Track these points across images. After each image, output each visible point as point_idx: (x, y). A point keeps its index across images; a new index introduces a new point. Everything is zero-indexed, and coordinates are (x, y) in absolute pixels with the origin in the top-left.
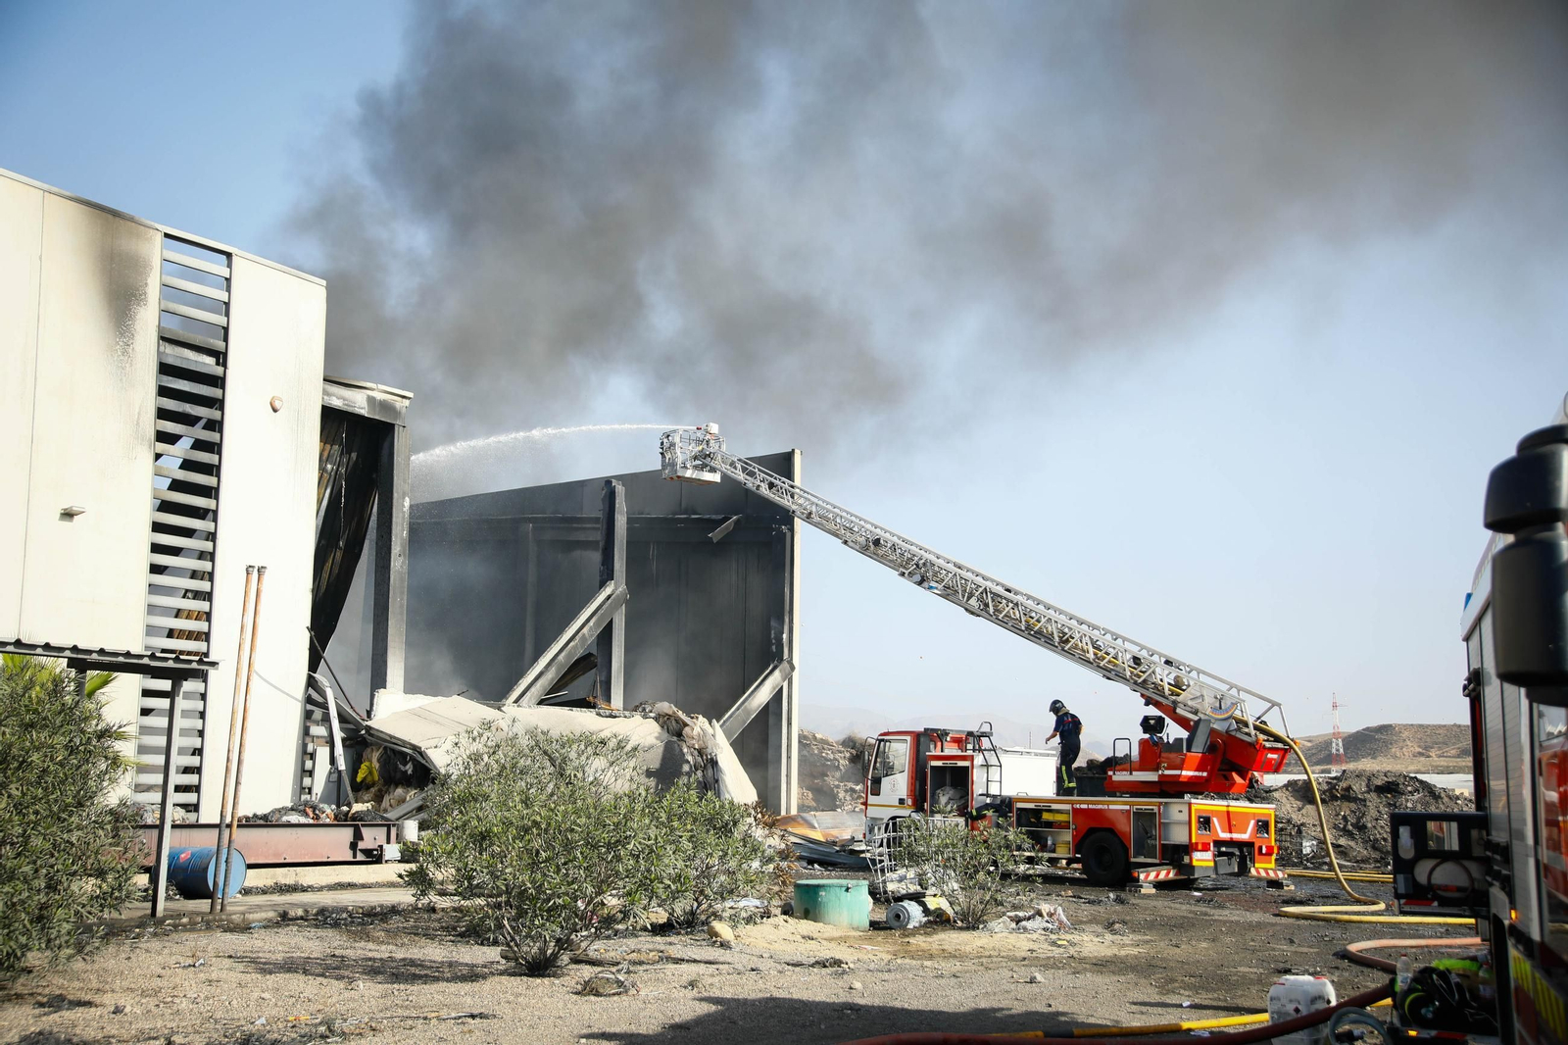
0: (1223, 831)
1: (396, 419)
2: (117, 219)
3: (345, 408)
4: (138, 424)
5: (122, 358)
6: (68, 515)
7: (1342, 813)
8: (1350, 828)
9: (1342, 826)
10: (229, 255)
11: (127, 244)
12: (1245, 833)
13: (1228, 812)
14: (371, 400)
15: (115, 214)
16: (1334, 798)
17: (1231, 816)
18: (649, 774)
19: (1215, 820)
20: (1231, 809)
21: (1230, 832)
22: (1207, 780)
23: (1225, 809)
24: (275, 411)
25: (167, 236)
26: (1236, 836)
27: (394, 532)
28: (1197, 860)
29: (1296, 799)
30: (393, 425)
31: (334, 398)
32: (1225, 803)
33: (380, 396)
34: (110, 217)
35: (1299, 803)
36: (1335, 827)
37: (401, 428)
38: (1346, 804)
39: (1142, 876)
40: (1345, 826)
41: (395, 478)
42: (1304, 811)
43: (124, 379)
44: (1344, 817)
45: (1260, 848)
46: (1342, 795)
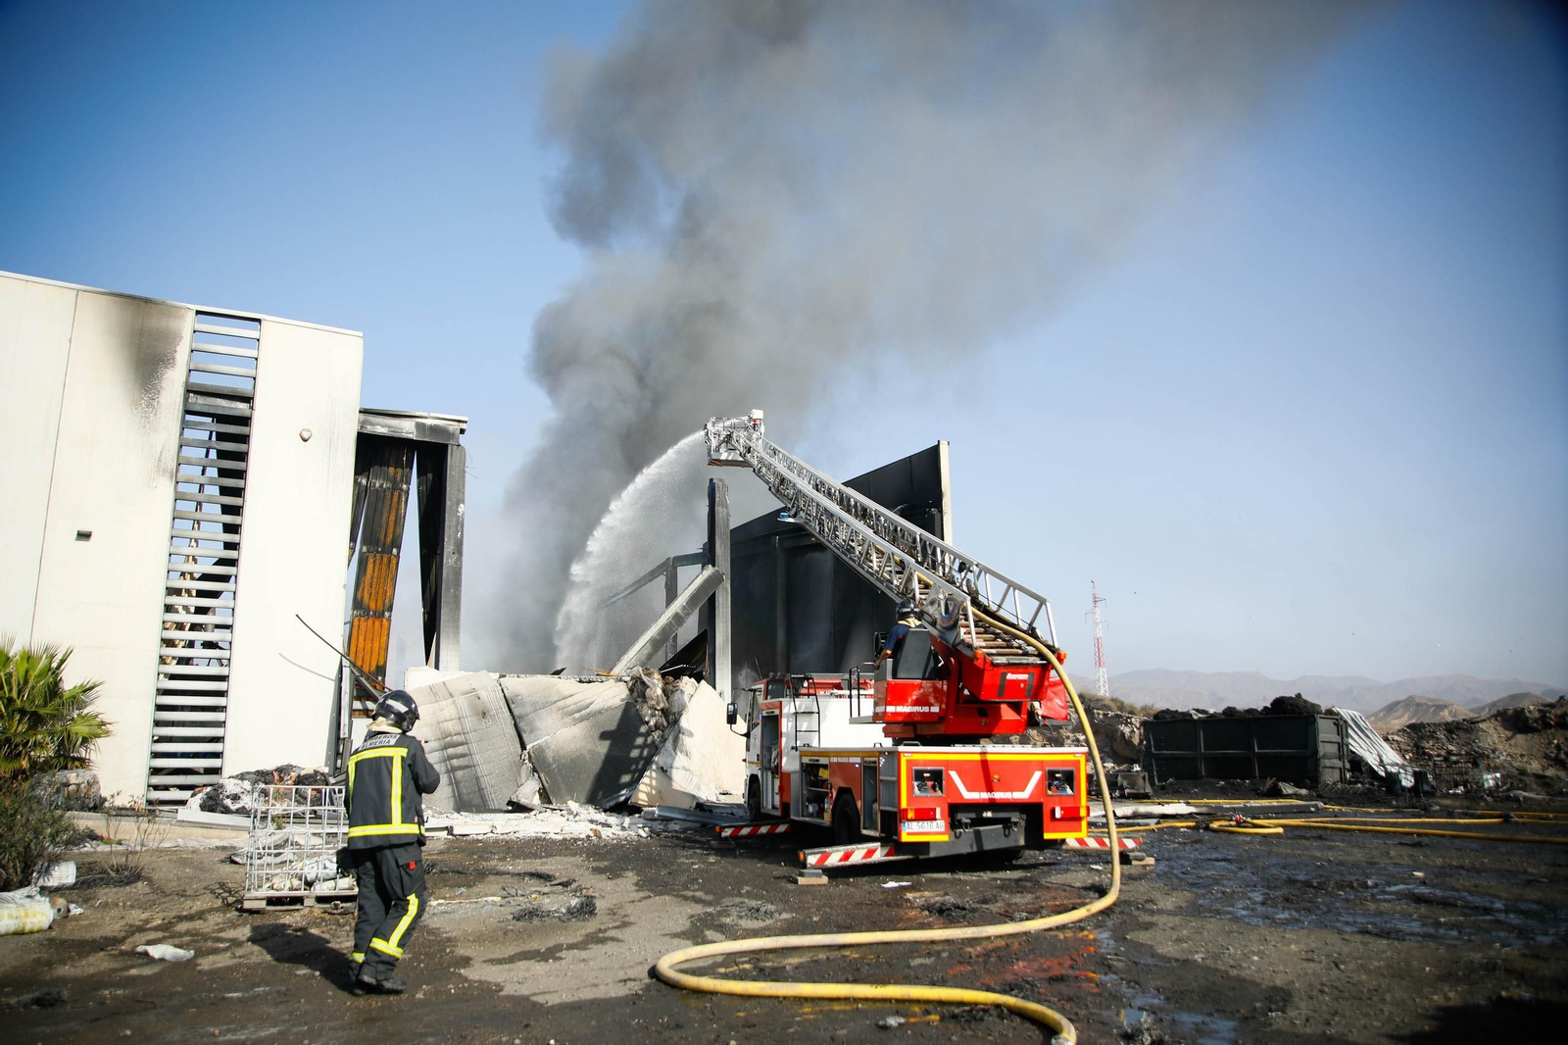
0: (969, 790)
1: (449, 439)
2: (149, 305)
3: (391, 434)
4: (160, 460)
5: (146, 409)
6: (84, 536)
7: (1555, 741)
8: (1563, 756)
9: (1553, 755)
10: (259, 321)
11: (156, 322)
12: (1023, 790)
13: (984, 764)
14: (420, 427)
15: (147, 301)
16: (1547, 726)
17: (991, 768)
18: (604, 736)
19: (953, 774)
20: (990, 757)
21: (990, 789)
22: (940, 718)
23: (978, 757)
24: (305, 440)
25: (198, 312)
26: (999, 795)
27: (446, 534)
28: (909, 834)
29: (1506, 729)
30: (447, 445)
31: (379, 427)
32: (977, 749)
33: (429, 422)
34: (142, 303)
35: (1507, 732)
36: (1546, 756)
37: (455, 447)
38: (1561, 731)
39: (812, 860)
40: (1557, 755)
41: (448, 488)
42: (1513, 742)
43: (148, 426)
44: (1558, 747)
45: (1053, 811)
46: (1556, 723)
